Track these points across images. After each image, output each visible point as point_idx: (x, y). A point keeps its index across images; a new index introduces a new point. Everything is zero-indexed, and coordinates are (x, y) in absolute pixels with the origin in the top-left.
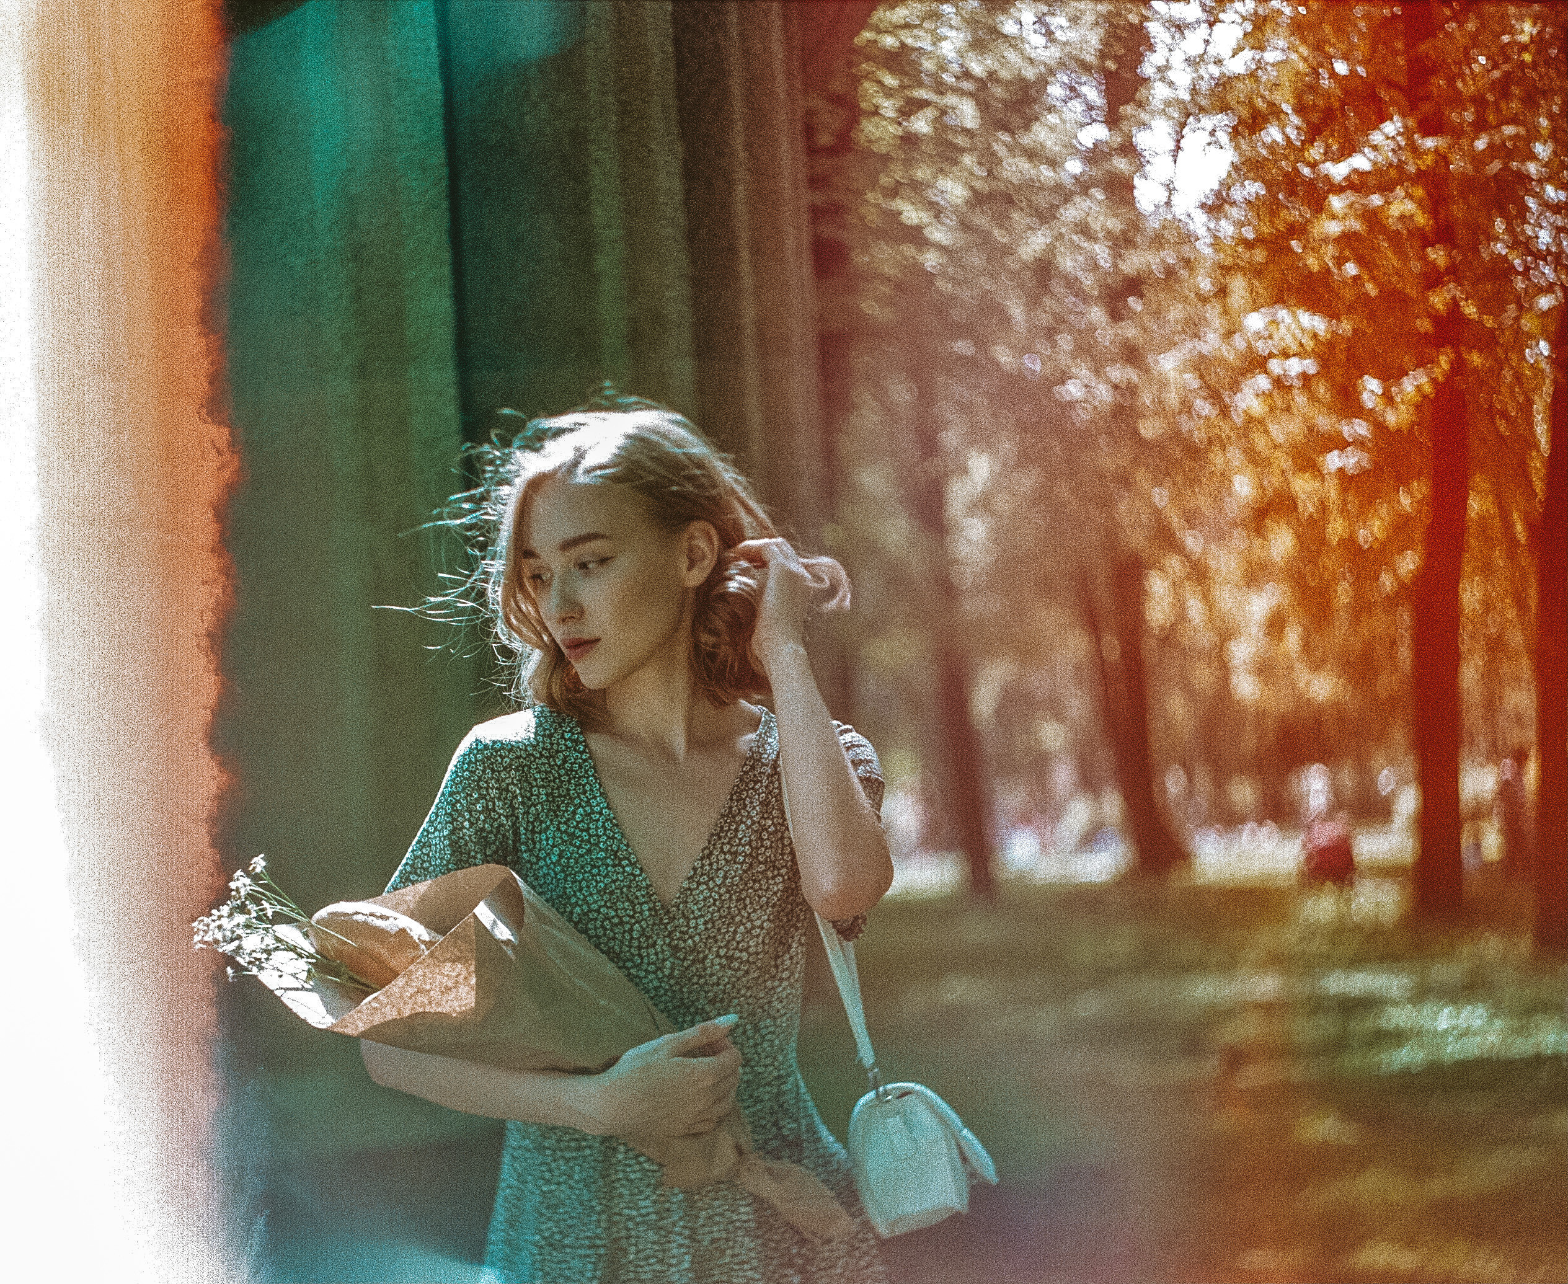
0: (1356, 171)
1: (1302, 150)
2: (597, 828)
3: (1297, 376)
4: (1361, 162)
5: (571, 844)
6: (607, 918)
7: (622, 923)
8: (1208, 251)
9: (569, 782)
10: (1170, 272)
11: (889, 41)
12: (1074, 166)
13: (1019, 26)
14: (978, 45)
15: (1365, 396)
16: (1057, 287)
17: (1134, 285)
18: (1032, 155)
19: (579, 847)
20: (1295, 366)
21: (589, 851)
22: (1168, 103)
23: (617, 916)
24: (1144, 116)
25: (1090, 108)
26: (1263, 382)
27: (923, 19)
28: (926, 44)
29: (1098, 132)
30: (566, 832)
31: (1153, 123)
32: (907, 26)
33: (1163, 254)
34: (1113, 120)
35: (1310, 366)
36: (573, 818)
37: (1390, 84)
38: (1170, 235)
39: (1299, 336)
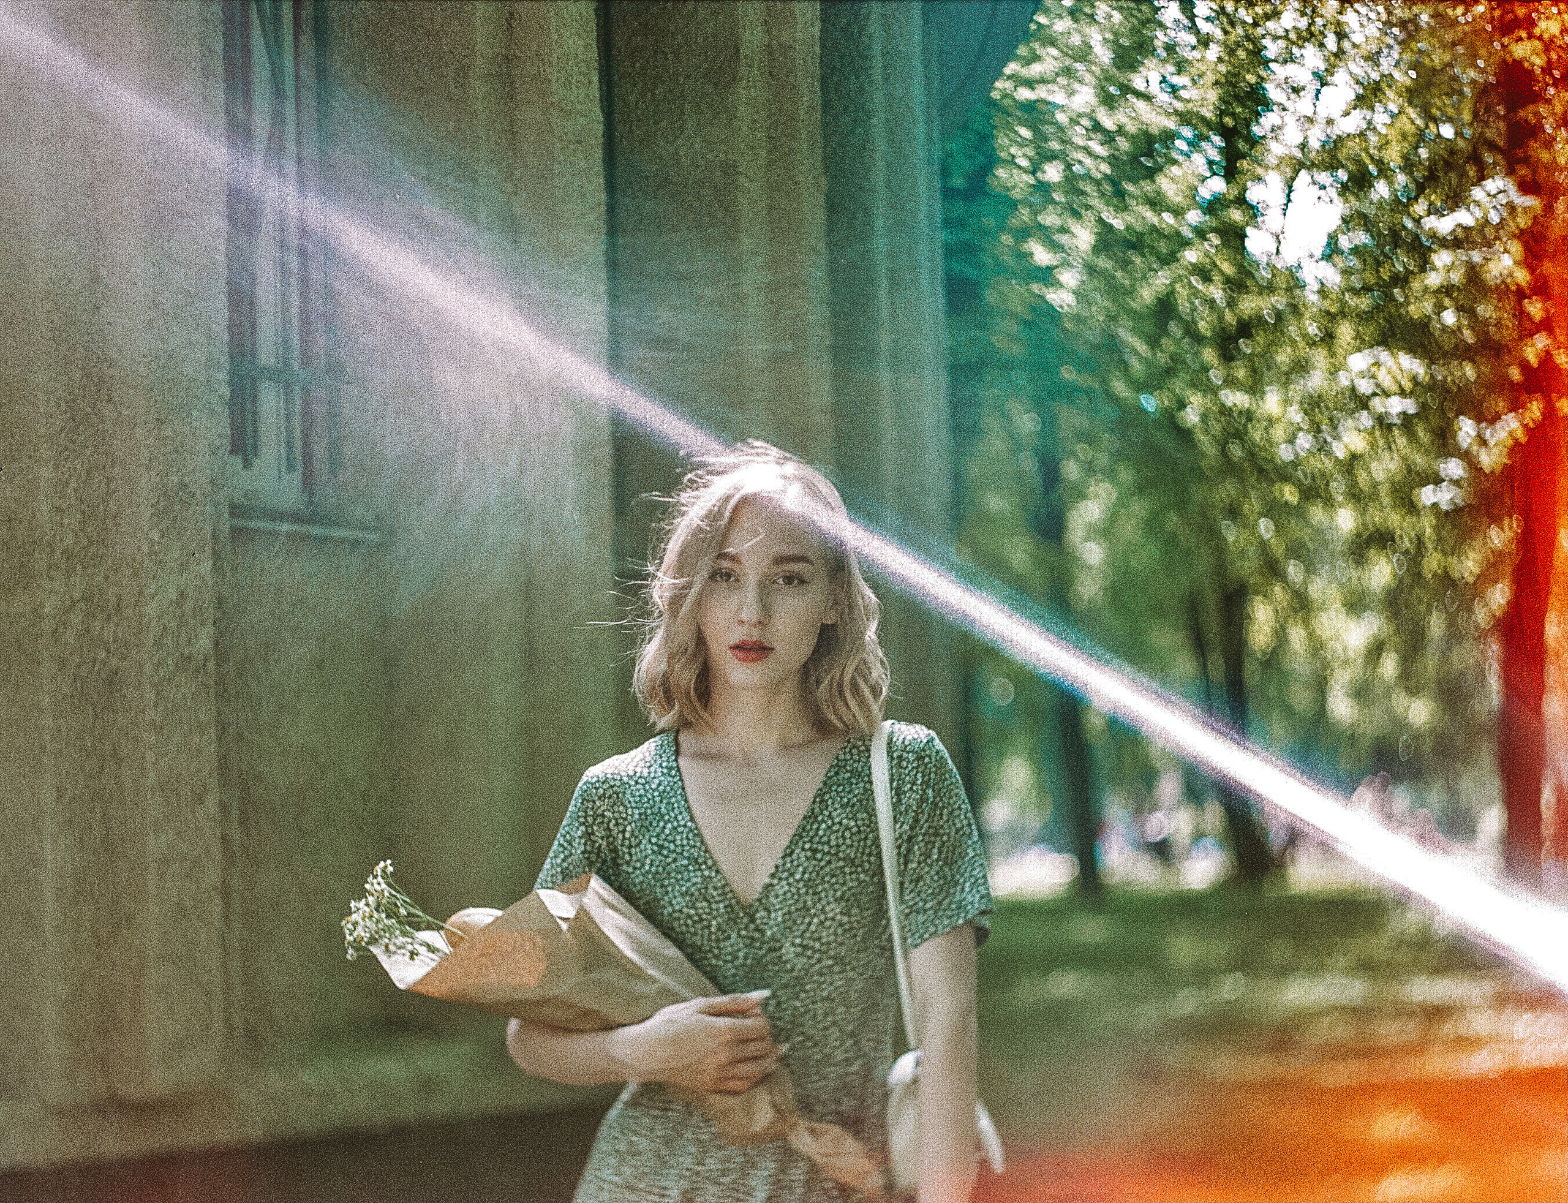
0: (1460, 225)
1: (1407, 206)
2: (682, 840)
3: (1398, 415)
4: (1465, 217)
5: (660, 854)
6: (689, 916)
7: (701, 920)
8: (1314, 298)
9: (661, 802)
10: (1279, 315)
11: (1024, 94)
12: (1194, 217)
13: (1146, 85)
14: (1108, 101)
15: (1461, 435)
16: (1175, 329)
17: (1245, 328)
18: (1157, 203)
19: (666, 857)
20: (1396, 406)
21: (675, 860)
22: (1281, 160)
23: (697, 914)
24: (1259, 171)
25: (1211, 163)
26: (1365, 420)
27: (1057, 75)
28: (1059, 98)
29: (1218, 185)
30: (656, 844)
31: (1267, 178)
32: (1043, 81)
33: (1273, 299)
34: (1230, 173)
35: (1410, 406)
36: (663, 831)
37: (1492, 146)
38: (1281, 282)
39: (1399, 377)
